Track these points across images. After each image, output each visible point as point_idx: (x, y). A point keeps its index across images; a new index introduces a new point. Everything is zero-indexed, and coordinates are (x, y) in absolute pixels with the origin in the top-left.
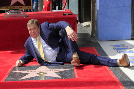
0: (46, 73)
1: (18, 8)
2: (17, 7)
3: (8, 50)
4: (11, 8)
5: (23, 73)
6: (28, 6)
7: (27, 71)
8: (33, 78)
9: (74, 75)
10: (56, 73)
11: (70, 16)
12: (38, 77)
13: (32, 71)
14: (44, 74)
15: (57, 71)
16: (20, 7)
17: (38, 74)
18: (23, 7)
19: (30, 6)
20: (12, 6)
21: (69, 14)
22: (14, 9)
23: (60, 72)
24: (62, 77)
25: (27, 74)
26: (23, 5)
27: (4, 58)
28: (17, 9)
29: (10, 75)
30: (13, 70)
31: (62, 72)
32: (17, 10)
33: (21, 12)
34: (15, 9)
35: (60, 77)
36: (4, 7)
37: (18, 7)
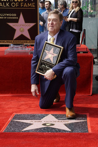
2: (21, 41)
3: (8, 93)
4: (14, 42)
5: (25, 123)
7: (30, 121)
8: (37, 129)
9: (87, 129)
10: (65, 125)
11: (85, 54)
12: (44, 128)
13: (37, 121)
14: (50, 125)
16: (25, 41)
18: (28, 41)
20: (15, 39)
21: (84, 52)
22: (17, 43)
23: (70, 124)
24: (72, 130)
25: (31, 124)
27: (4, 103)
28: (21, 43)
29: (10, 125)
30: (14, 118)
31: (72, 124)
32: (21, 45)
33: (26, 48)
34: (19, 43)
35: (70, 130)
36: (6, 41)
37: (23, 41)
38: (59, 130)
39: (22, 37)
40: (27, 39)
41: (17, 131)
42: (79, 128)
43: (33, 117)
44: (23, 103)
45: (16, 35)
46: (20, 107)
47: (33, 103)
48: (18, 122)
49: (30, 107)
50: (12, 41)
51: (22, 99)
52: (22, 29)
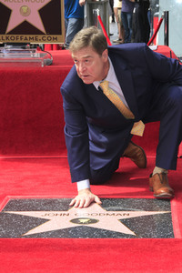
0: (95, 221)
1: (26, 39)
2: (24, 36)
4: (7, 38)
5: (33, 218)
6: (55, 36)
7: (44, 213)
8: (59, 231)
9: (172, 230)
12: (74, 229)
13: (59, 213)
14: (89, 223)
15: (126, 217)
16: (31, 36)
17: (73, 221)
18: (40, 37)
19: (58, 36)
22: (15, 41)
23: (132, 220)
24: (138, 234)
25: (44, 221)
26: (42, 33)
28: (23, 41)
30: (7, 208)
31: (138, 219)
32: (23, 45)
33: (34, 52)
34: (19, 41)
35: (133, 233)
37: (28, 36)
38: (109, 233)
39: (26, 28)
40: (37, 32)
41: (13, 235)
42: (154, 227)
43: (51, 205)
44: (29, 174)
45: (13, 24)
46: (22, 184)
47: (50, 176)
48: (15, 215)
49: (44, 183)
50: (4, 36)
51: (27, 165)
52: (25, 9)
